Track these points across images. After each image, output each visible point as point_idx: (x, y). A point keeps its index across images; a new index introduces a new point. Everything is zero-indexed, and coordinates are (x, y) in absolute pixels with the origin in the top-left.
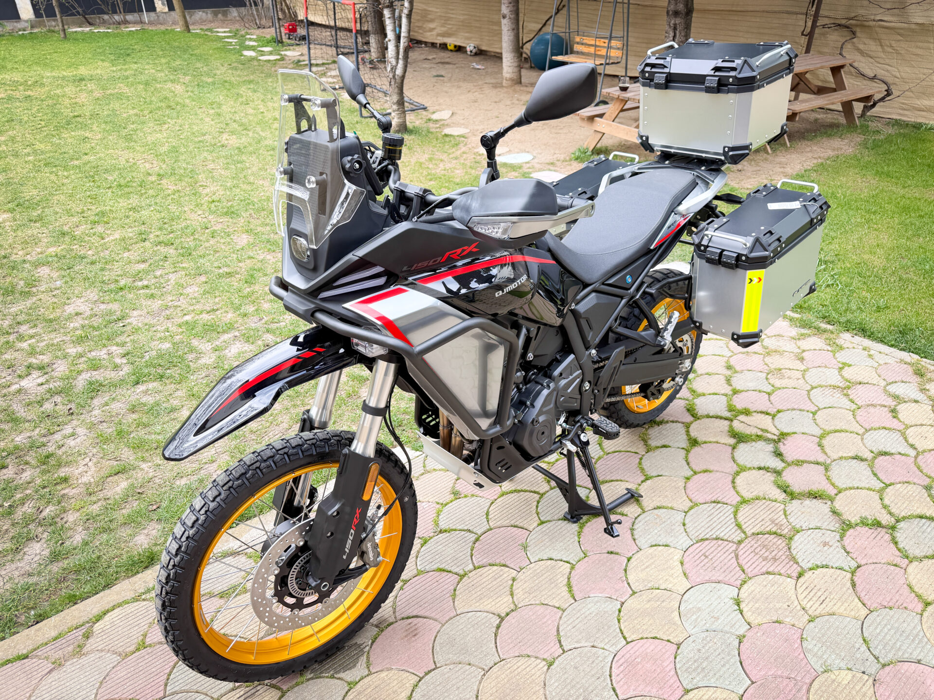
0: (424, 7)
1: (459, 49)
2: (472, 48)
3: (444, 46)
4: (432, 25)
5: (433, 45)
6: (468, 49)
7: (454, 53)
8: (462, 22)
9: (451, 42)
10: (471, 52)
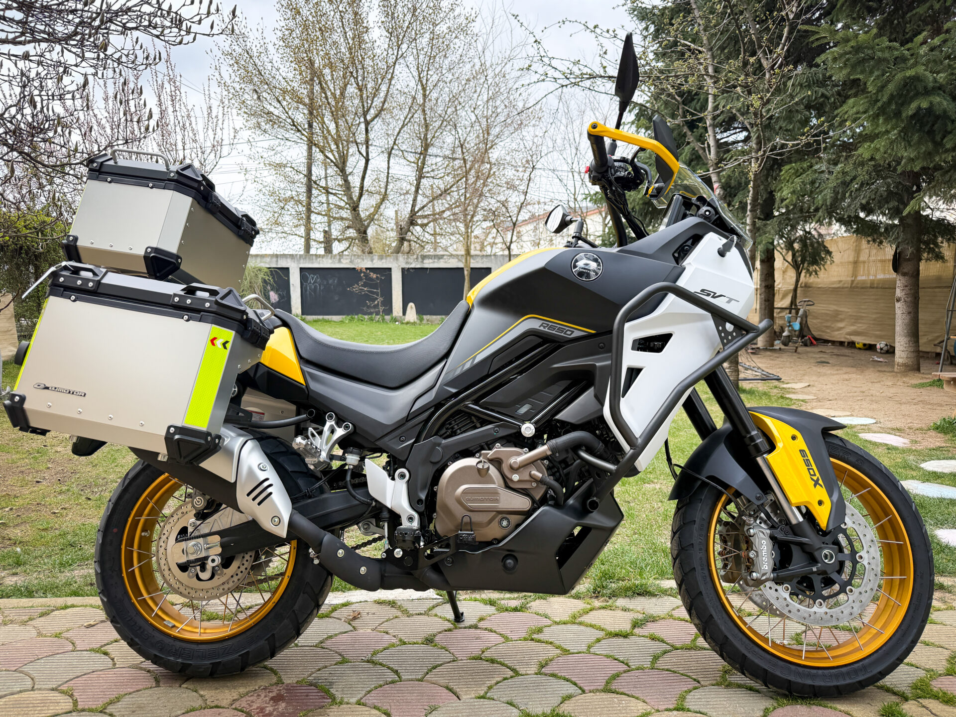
0: (835, 307)
1: (870, 348)
2: (882, 346)
3: (852, 344)
4: (841, 325)
5: (841, 343)
6: (878, 346)
7: (862, 351)
8: (874, 320)
9: (860, 340)
10: (881, 349)
